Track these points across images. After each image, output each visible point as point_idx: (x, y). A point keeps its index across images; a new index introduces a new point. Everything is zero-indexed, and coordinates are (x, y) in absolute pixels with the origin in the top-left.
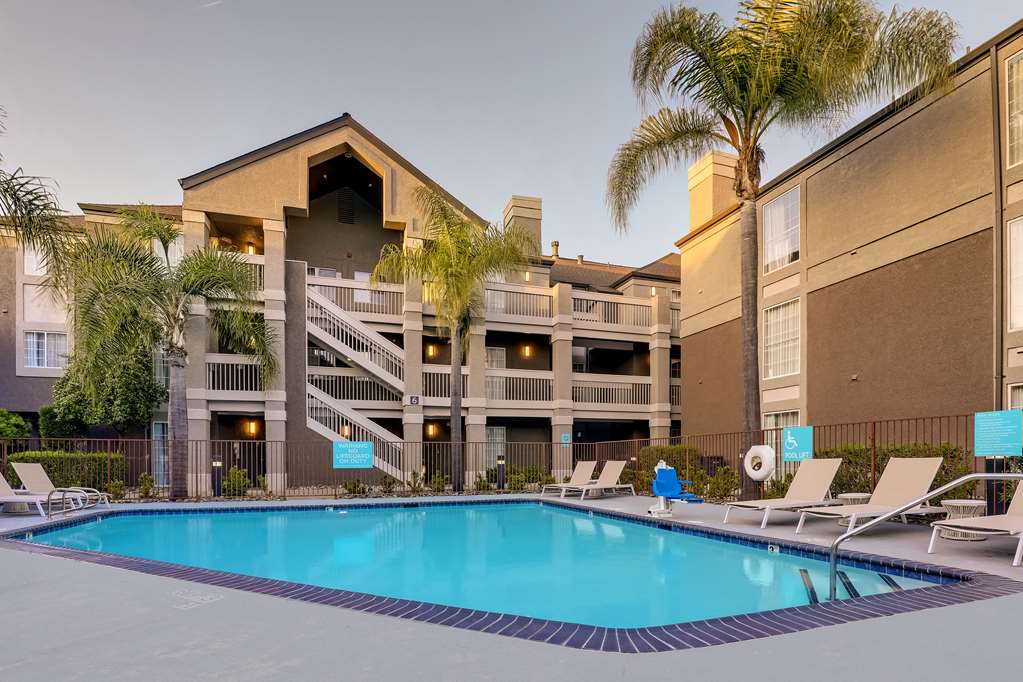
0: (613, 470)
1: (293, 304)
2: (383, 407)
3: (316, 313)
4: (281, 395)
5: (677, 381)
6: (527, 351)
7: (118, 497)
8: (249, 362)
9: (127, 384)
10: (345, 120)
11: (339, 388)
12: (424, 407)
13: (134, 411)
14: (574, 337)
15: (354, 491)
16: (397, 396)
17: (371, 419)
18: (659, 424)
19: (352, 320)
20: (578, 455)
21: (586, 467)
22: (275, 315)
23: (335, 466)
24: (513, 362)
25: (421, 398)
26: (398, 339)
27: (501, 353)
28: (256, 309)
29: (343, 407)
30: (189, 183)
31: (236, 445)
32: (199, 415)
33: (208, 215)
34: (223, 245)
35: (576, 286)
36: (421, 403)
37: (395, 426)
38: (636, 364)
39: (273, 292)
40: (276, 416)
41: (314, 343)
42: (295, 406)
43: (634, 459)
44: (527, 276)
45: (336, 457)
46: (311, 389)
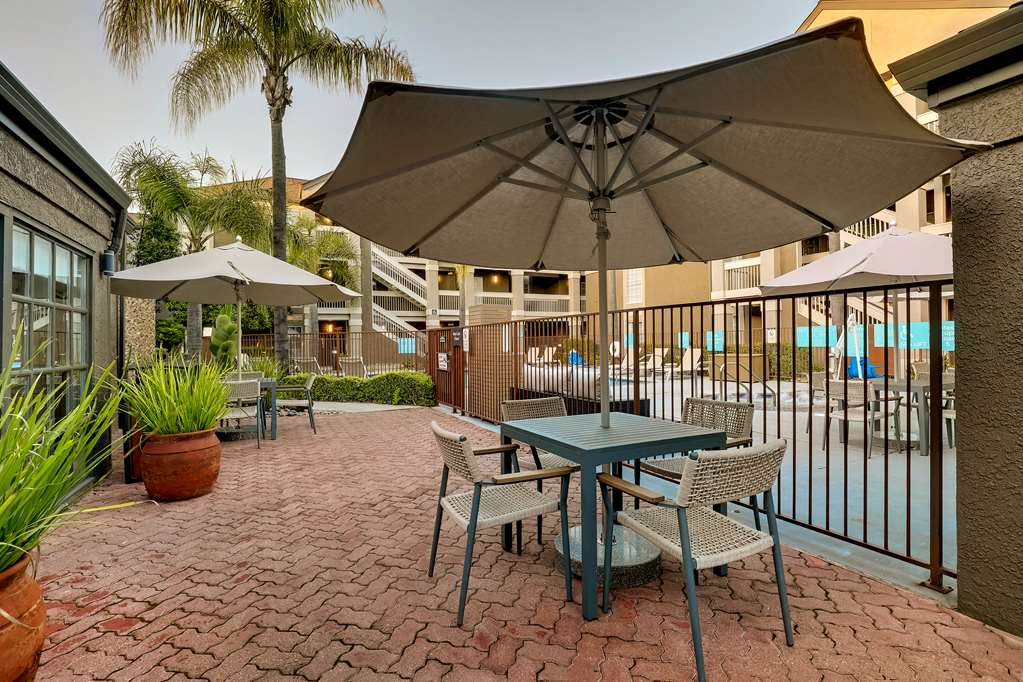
0: (550, 352)
2: (413, 315)
4: (359, 311)
5: (584, 298)
6: (495, 280)
11: (388, 304)
12: (440, 315)
14: (524, 272)
16: (422, 308)
17: (409, 323)
18: (574, 325)
19: (394, 263)
20: (529, 344)
21: (534, 352)
24: (488, 287)
25: (438, 309)
26: (421, 273)
27: (480, 280)
29: (392, 316)
36: (438, 313)
37: (420, 326)
38: (560, 287)
40: (356, 323)
41: (376, 278)
42: (366, 316)
43: (560, 345)
46: (375, 306)
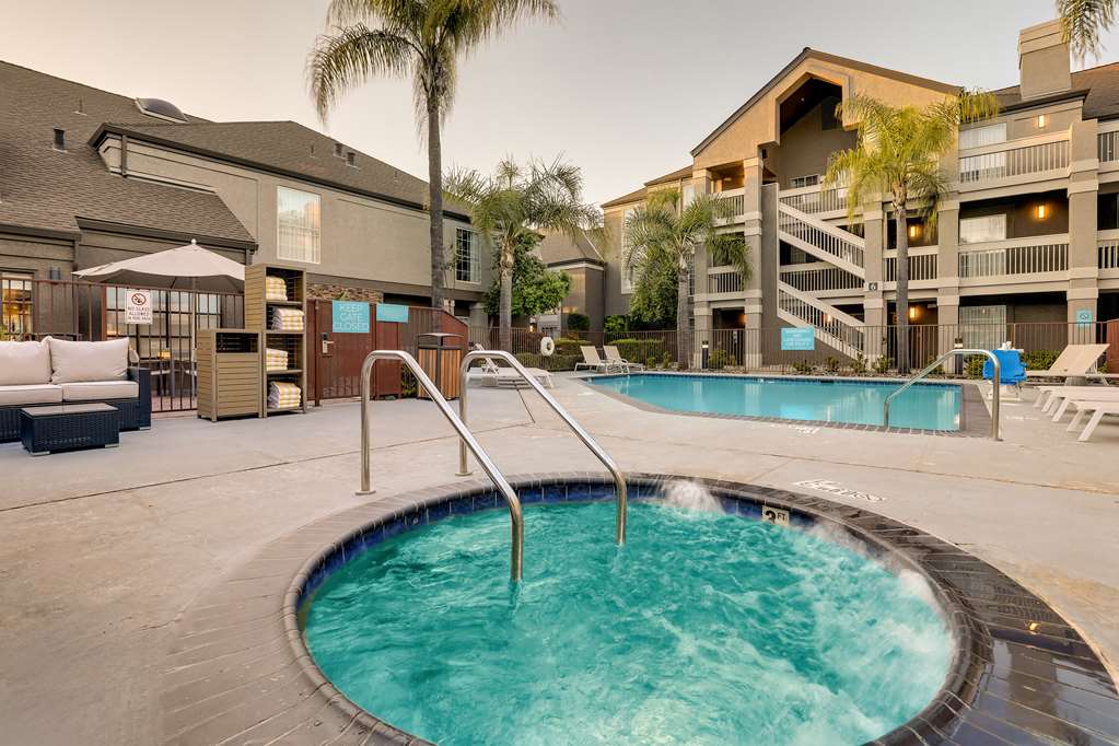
1: (766, 221)
2: (847, 295)
3: (785, 221)
4: (757, 293)
6: (1041, 212)
7: (666, 367)
8: (732, 271)
9: (661, 295)
10: (807, 52)
11: (805, 282)
12: (884, 292)
13: (667, 312)
14: (1100, 185)
15: (804, 369)
16: (859, 282)
17: (835, 306)
19: (814, 221)
22: (752, 231)
23: (783, 348)
24: (1018, 229)
25: (880, 284)
26: (859, 231)
27: (1000, 219)
28: (738, 230)
29: (809, 298)
30: (696, 153)
31: (735, 333)
32: (702, 313)
33: (708, 169)
34: (726, 187)
35: (1102, 119)
36: (880, 288)
37: (856, 311)
39: (751, 214)
40: (752, 309)
41: (784, 248)
42: (767, 301)
44: (1042, 121)
45: (784, 340)
46: (782, 285)
